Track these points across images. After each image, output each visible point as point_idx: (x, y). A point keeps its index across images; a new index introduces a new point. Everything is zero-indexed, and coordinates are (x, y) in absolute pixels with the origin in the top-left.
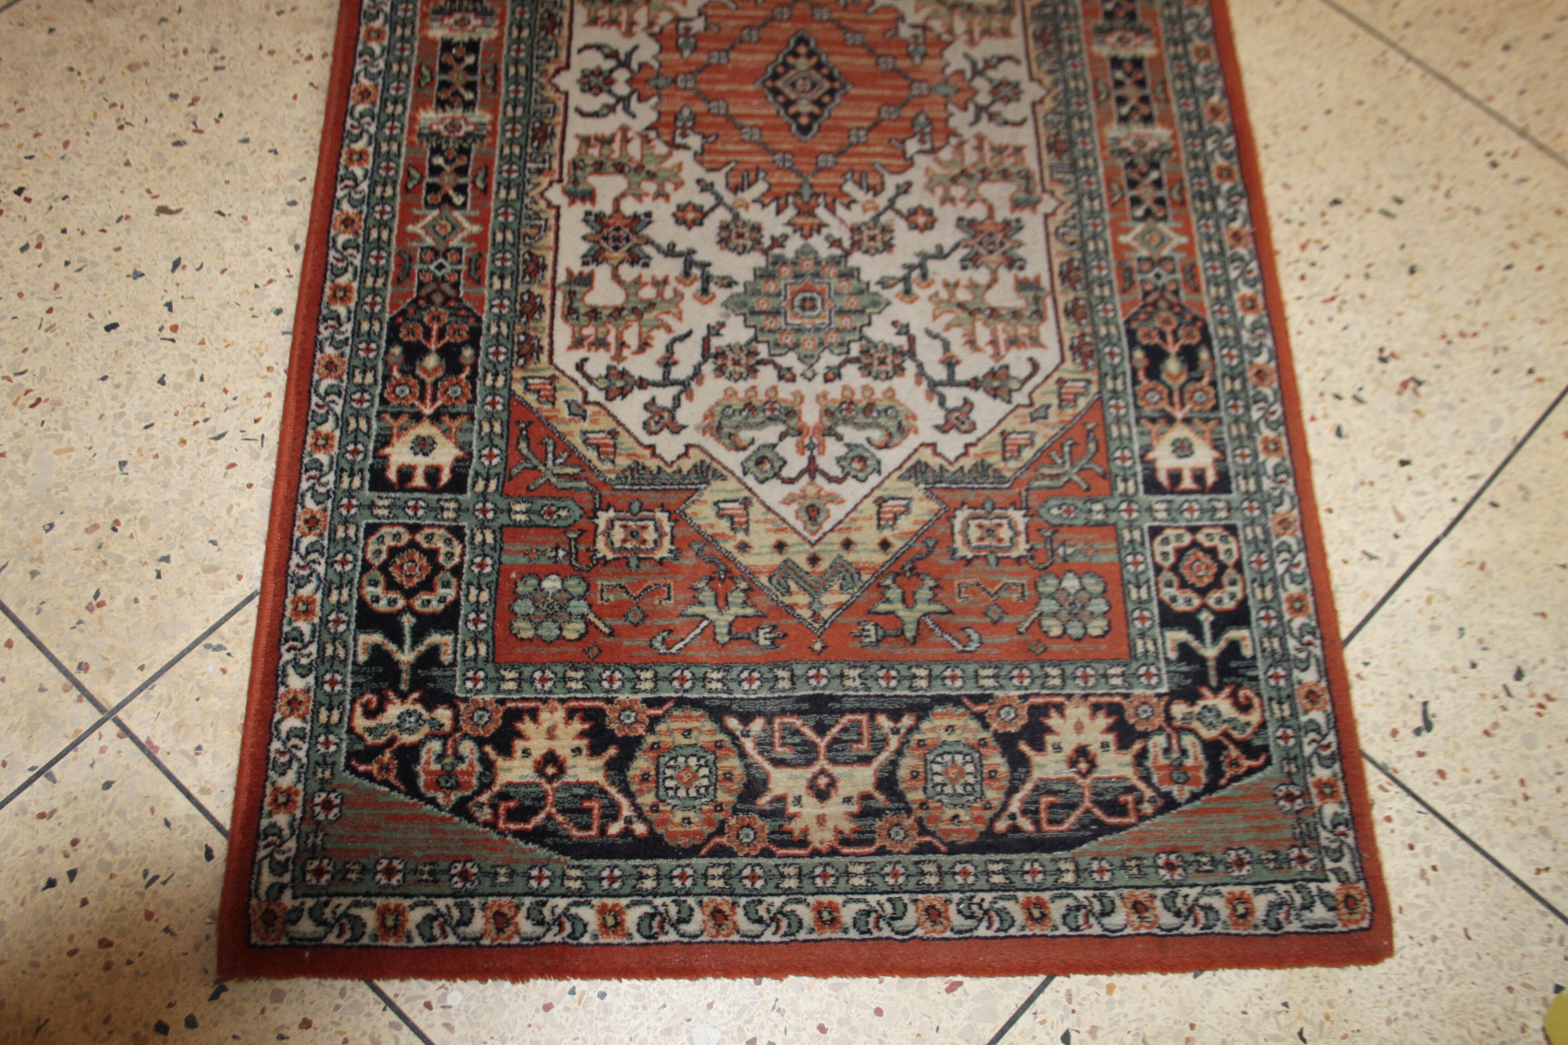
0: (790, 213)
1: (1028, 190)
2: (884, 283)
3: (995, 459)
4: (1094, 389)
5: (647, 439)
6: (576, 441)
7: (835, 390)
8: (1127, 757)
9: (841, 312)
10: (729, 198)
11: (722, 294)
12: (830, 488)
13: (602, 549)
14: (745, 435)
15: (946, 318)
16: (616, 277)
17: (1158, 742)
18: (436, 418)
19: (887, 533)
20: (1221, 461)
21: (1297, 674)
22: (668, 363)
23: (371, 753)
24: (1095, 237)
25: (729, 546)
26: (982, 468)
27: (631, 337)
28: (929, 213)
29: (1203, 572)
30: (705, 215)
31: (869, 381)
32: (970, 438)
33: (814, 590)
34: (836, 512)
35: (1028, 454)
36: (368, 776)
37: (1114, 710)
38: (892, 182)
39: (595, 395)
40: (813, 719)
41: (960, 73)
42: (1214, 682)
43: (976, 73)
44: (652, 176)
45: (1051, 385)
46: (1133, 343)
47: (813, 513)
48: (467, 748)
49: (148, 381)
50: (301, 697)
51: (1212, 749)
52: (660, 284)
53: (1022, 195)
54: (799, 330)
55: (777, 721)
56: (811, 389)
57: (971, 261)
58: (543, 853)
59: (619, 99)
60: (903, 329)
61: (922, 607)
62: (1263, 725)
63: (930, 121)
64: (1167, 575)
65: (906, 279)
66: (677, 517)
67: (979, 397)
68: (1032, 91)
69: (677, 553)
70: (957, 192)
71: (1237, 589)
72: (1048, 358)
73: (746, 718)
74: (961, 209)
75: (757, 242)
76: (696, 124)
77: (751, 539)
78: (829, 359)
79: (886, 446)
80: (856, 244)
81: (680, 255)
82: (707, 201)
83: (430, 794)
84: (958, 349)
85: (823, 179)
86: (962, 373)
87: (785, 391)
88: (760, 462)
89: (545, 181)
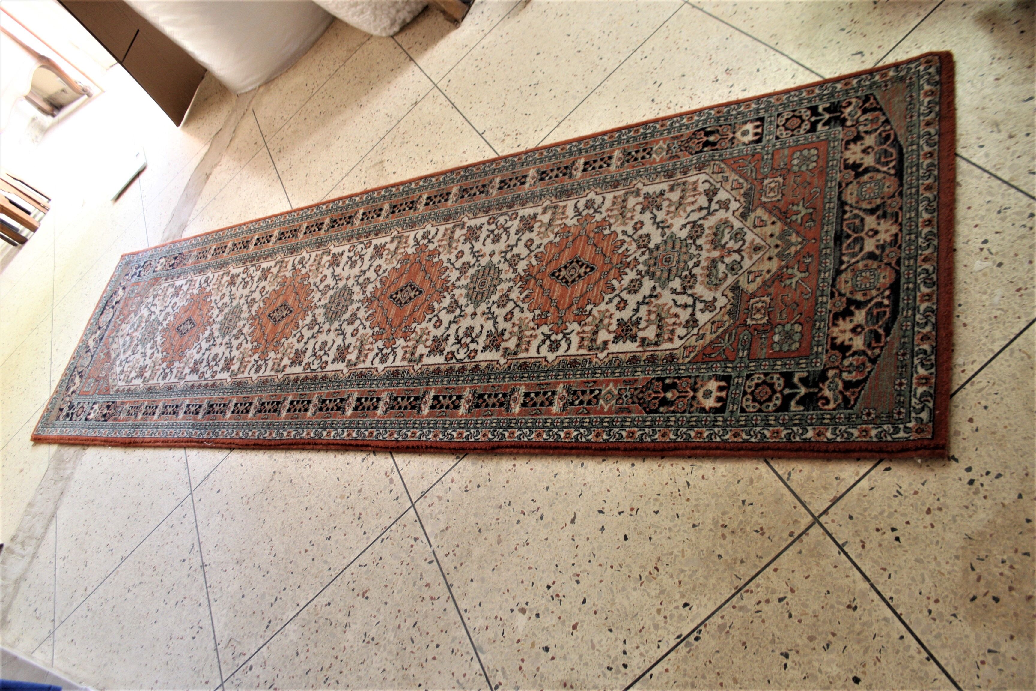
2: (663, 235)
3: (742, 191)
5: (718, 310)
6: (714, 336)
8: (867, 137)
9: (673, 248)
10: (617, 292)
11: (659, 290)
12: (747, 244)
14: (721, 275)
16: (644, 329)
17: (862, 128)
18: (695, 390)
19: (769, 223)
20: (752, 121)
21: (838, 89)
22: (685, 306)
25: (768, 276)
26: (745, 195)
28: (636, 223)
29: (796, 122)
30: (622, 299)
31: (704, 235)
32: (732, 199)
33: (789, 244)
34: (758, 241)
35: (741, 180)
36: (856, 400)
37: (848, 143)
39: (695, 331)
40: (843, 239)
41: (578, 220)
42: (838, 114)
43: (580, 215)
44: (601, 321)
45: (714, 176)
47: (757, 249)
48: (846, 363)
49: (656, 518)
50: (817, 431)
51: (865, 111)
52: (650, 312)
54: (678, 262)
55: (844, 252)
56: (704, 254)
57: (659, 208)
59: (564, 337)
60: (684, 226)
61: (801, 208)
62: (857, 97)
64: (795, 132)
65: (663, 228)
66: (753, 295)
67: (716, 199)
68: (592, 195)
69: (768, 295)
71: (803, 111)
72: (703, 177)
73: (842, 262)
75: (637, 280)
77: (766, 269)
78: (693, 250)
79: (732, 227)
80: (645, 246)
81: (638, 307)
82: (616, 300)
83: (866, 374)
84: (695, 207)
85: (614, 261)
86: (706, 204)
87: (704, 264)
88: (733, 269)
89: (595, 360)
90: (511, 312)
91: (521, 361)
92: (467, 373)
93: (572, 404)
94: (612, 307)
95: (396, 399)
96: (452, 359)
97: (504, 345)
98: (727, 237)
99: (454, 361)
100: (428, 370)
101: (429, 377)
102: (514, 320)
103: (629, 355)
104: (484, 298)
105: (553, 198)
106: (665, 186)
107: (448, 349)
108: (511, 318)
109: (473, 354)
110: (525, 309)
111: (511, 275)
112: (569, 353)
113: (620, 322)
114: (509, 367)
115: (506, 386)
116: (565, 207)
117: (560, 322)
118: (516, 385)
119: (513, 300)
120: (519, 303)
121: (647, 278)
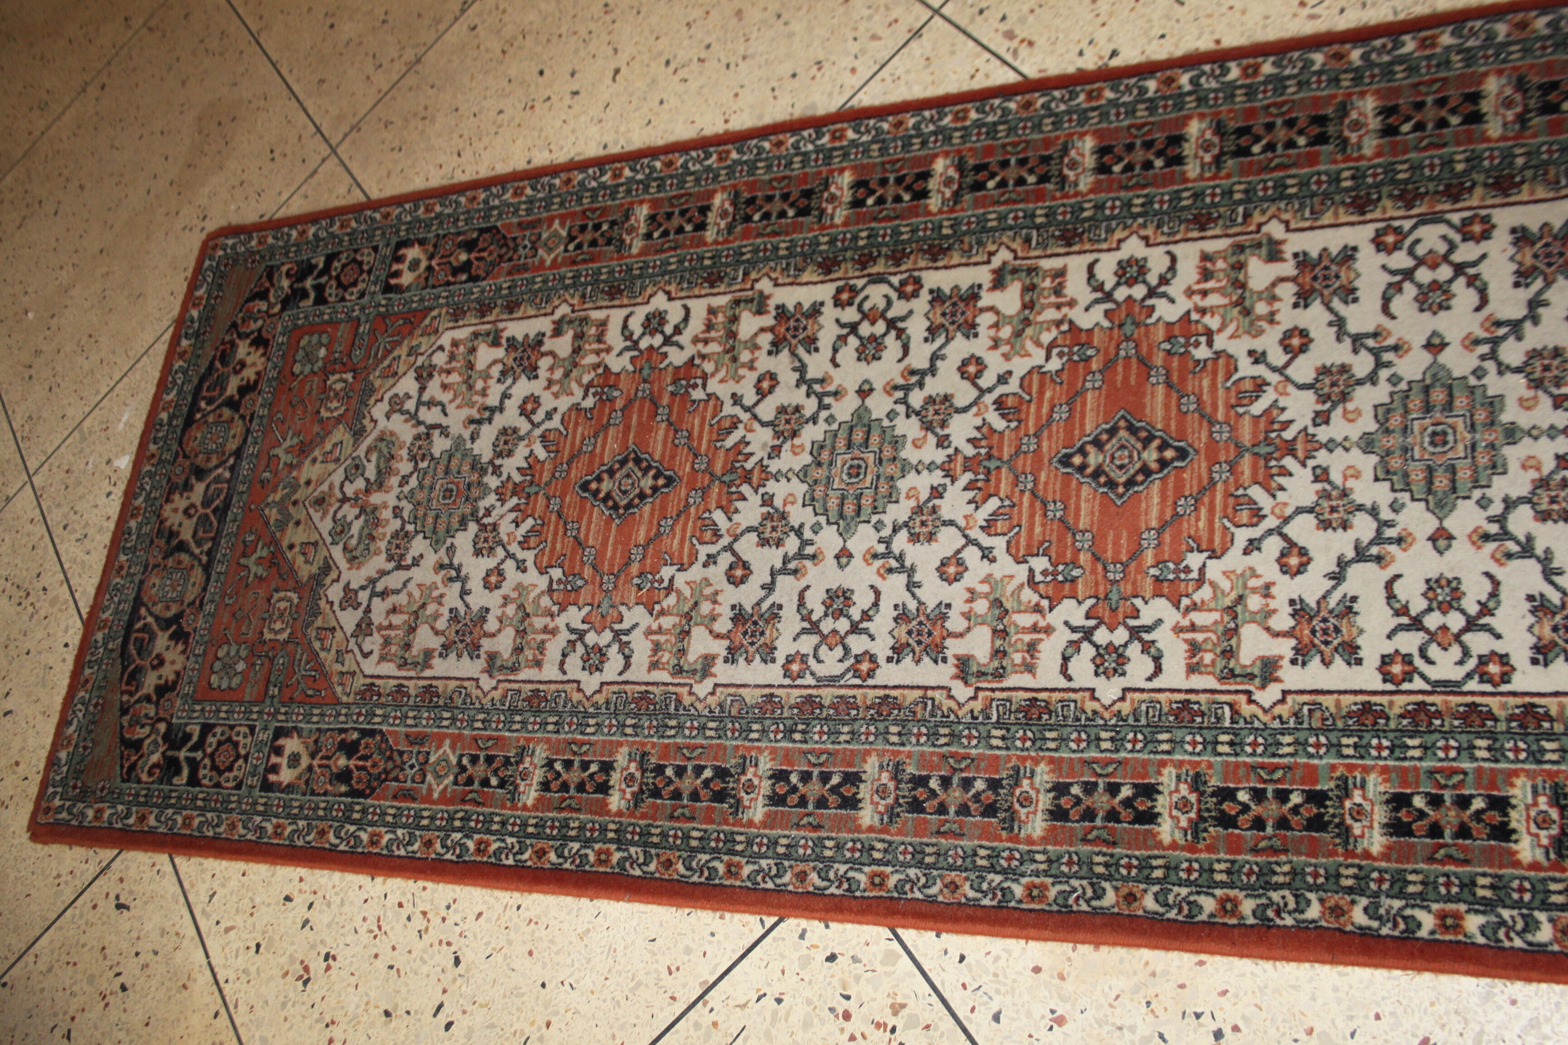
0: (517, 478)
1: (502, 668)
2: (451, 550)
3: (319, 622)
4: (345, 699)
5: (387, 397)
6: (396, 353)
7: (387, 514)
9: (437, 517)
10: (538, 432)
11: (467, 434)
12: (332, 511)
13: (333, 378)
14: (374, 457)
15: (417, 594)
16: (495, 362)
18: (429, 268)
19: (297, 549)
22: (431, 404)
23: (270, 277)
24: (453, 719)
25: (317, 453)
27: (454, 378)
28: (498, 587)
30: (528, 417)
32: (336, 607)
34: (316, 516)
35: (317, 645)
38: (529, 556)
39: (420, 361)
43: (617, 634)
44: (567, 375)
45: (354, 667)
46: (364, 733)
47: (320, 502)
52: (484, 393)
53: (499, 663)
54: (432, 488)
56: (391, 499)
58: (203, 370)
59: (636, 343)
60: (416, 562)
61: (253, 569)
63: (577, 590)
65: (451, 566)
66: (338, 420)
68: (591, 682)
69: (321, 421)
70: (511, 610)
72: (370, 666)
74: (495, 612)
75: (500, 455)
76: (604, 401)
77: (318, 465)
79: (345, 548)
81: (502, 402)
82: (539, 416)
85: (541, 501)
87: (394, 481)
88: (357, 467)
89: (575, 301)
90: (762, 394)
91: (722, 288)
92: (849, 254)
93: (613, 223)
94: (548, 402)
95: (1044, 179)
96: (903, 283)
97: (768, 320)
98: (355, 529)
99: (895, 280)
100: (967, 253)
101: (957, 236)
102: (751, 377)
103: (520, 314)
104: (843, 434)
105: (687, 700)
106: (440, 667)
107: (921, 304)
108: (759, 381)
109: (845, 296)
110: (728, 402)
111: (778, 490)
112: (625, 312)
113: (532, 372)
114: (746, 274)
115: (746, 235)
116: (654, 666)
117: (646, 372)
118: (726, 241)
119: (764, 424)
120: (745, 416)
121: (485, 459)
